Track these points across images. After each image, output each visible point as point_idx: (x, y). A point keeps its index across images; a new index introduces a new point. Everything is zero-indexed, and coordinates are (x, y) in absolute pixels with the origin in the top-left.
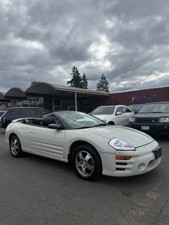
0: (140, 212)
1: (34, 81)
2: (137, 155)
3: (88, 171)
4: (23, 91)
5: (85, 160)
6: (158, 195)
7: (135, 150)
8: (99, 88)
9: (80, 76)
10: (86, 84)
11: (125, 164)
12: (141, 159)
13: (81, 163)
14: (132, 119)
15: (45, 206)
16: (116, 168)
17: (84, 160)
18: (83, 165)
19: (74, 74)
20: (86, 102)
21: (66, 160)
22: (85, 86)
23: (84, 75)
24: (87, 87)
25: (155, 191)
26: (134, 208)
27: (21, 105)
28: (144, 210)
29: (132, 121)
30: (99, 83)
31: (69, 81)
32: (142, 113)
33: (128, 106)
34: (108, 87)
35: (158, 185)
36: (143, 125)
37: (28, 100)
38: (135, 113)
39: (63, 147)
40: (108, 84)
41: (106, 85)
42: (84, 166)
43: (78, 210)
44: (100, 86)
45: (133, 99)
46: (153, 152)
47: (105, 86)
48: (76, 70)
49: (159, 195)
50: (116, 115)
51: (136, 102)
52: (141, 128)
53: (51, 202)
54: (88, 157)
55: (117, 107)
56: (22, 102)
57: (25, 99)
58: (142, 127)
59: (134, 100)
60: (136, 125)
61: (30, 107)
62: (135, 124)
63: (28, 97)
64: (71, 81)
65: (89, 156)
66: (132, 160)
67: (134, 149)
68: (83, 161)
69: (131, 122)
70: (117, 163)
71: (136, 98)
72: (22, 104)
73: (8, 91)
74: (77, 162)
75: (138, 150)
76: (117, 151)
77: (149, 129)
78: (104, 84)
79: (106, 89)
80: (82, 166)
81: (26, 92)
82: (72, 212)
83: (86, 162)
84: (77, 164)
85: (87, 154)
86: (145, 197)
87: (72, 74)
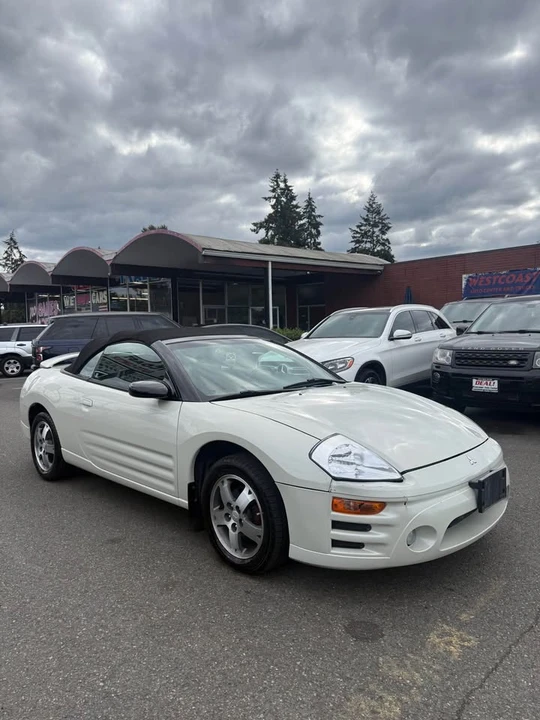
0: (387, 704)
1: (151, 224)
2: (404, 500)
3: (245, 542)
4: (105, 258)
5: (237, 508)
6: (469, 641)
7: (400, 481)
8: (357, 242)
9: (294, 203)
10: (314, 231)
11: (365, 528)
12: (421, 512)
13: (227, 515)
14: (444, 355)
15: (77, 664)
16: (333, 541)
17: (234, 505)
18: (232, 521)
19: (274, 197)
20: (306, 291)
21: (184, 502)
22: (311, 235)
23: (310, 201)
24: (319, 240)
25: (461, 626)
26: (372, 687)
27: (105, 304)
28: (404, 698)
29: (442, 360)
30: (358, 227)
31: (261, 223)
32: (479, 333)
33: (439, 308)
34: (387, 240)
35: (481, 601)
36: (477, 376)
37: (124, 286)
38: (460, 331)
39: (175, 457)
40: (389, 228)
41: (384, 233)
42: (234, 525)
43: (178, 684)
44: (361, 237)
45: (464, 282)
46: (471, 484)
47: (378, 236)
48: (282, 185)
49: (473, 642)
50: (391, 338)
51: (473, 293)
52: (472, 387)
53: (102, 651)
54: (246, 497)
55: (395, 311)
56: (105, 292)
57: (115, 283)
58: (474, 381)
59: (467, 285)
60: (454, 374)
61: (132, 310)
62: (451, 370)
63: (124, 277)
64: (266, 221)
65: (250, 493)
66: (386, 515)
67: (398, 476)
68: (232, 509)
69: (439, 365)
70: (336, 525)
71: (476, 278)
72: (105, 301)
73: (62, 260)
74: (214, 510)
75: (410, 478)
76: (335, 483)
77: (496, 391)
78: (376, 230)
79: (384, 244)
80: (229, 525)
81: (116, 262)
82: (158, 692)
83: (239, 511)
84: (215, 518)
85: (244, 486)
86: (423, 645)
87: (270, 198)
